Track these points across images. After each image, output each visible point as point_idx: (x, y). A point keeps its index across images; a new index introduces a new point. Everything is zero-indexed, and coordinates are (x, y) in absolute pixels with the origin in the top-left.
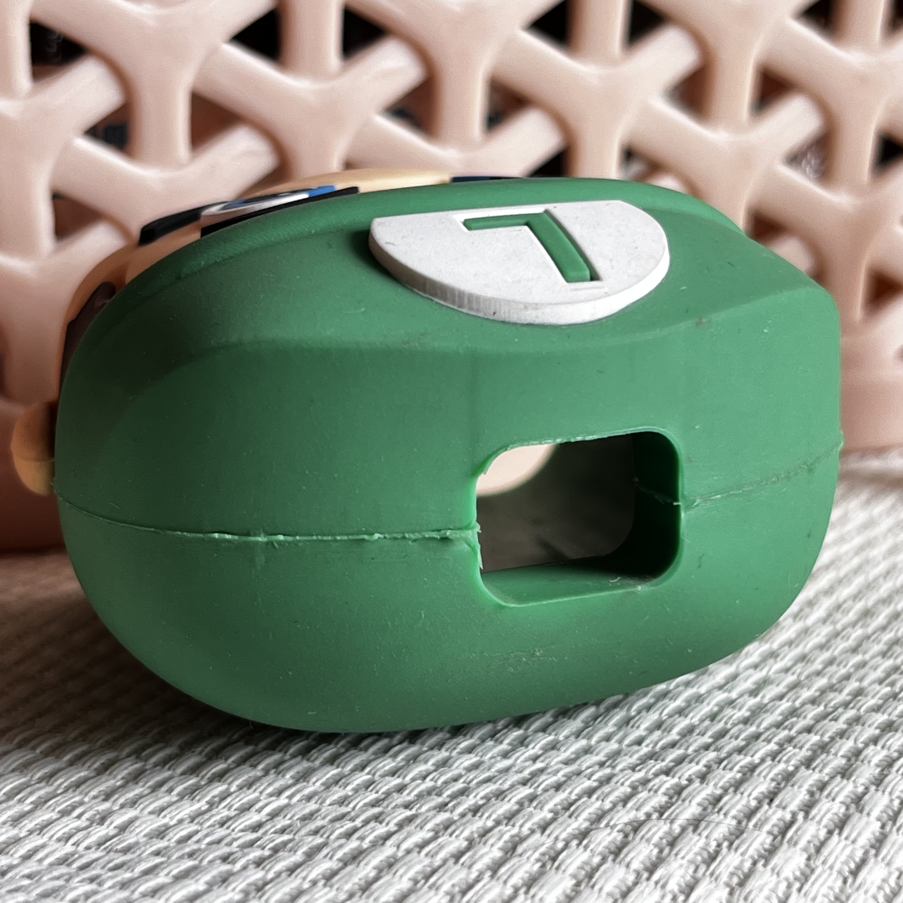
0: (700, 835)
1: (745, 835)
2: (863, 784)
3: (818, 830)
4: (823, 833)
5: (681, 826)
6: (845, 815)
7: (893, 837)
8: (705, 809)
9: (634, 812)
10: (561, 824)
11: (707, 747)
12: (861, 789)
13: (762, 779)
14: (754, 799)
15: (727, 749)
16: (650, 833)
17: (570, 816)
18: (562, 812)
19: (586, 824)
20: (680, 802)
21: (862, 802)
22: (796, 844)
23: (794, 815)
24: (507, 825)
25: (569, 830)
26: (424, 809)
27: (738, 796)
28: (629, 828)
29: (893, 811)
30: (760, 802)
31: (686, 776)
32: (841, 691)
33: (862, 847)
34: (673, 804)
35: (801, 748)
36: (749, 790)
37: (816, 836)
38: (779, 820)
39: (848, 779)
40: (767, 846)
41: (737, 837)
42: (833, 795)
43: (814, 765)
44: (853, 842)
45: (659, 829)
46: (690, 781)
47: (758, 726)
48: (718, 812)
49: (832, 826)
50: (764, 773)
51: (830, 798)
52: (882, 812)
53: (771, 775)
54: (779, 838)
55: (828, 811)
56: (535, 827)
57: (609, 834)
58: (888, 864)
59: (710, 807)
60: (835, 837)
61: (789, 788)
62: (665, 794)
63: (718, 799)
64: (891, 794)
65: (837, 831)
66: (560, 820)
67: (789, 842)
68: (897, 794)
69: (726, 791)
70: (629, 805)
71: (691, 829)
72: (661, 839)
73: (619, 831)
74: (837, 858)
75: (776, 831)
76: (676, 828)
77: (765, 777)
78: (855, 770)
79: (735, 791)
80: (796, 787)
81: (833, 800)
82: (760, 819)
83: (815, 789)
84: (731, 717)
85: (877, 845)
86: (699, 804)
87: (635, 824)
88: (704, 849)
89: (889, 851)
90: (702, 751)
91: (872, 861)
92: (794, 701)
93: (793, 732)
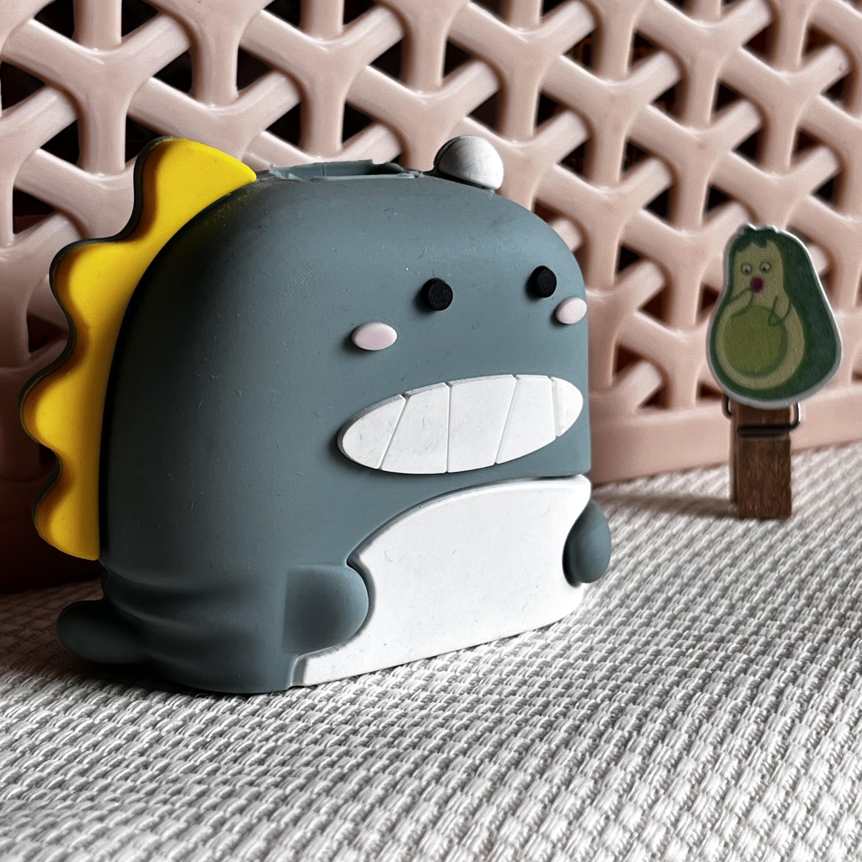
0: (570, 749)
1: (599, 748)
2: (673, 711)
3: (648, 741)
4: (651, 743)
5: (556, 745)
6: (664, 731)
7: (697, 743)
8: (570, 734)
9: (523, 739)
10: (476, 749)
11: (562, 695)
12: (672, 715)
13: (604, 713)
14: (603, 725)
15: (577, 695)
16: (536, 751)
17: (480, 744)
18: (474, 743)
19: (492, 749)
20: (552, 731)
21: (675, 723)
22: (634, 751)
23: (630, 733)
24: (438, 752)
25: (482, 752)
26: (377, 747)
27: (591, 724)
28: (521, 749)
29: (695, 726)
30: (606, 728)
31: (553, 714)
32: (646, 653)
33: (678, 750)
34: (547, 733)
35: (627, 692)
36: (597, 720)
37: (647, 745)
38: (621, 737)
39: (663, 708)
40: (615, 753)
41: (595, 749)
42: (654, 719)
43: (639, 701)
44: (672, 747)
45: (542, 748)
46: (556, 717)
47: (593, 679)
48: (580, 734)
49: (656, 739)
50: (606, 709)
51: (653, 721)
52: (688, 727)
53: (611, 710)
54: (623, 747)
55: (653, 729)
56: (458, 752)
57: (509, 753)
58: (696, 760)
59: (574, 732)
60: (660, 746)
61: (624, 717)
62: (541, 727)
63: (579, 727)
64: (692, 716)
65: (660, 741)
66: (475, 746)
67: (630, 749)
68: (697, 716)
69: (582, 722)
70: (519, 735)
71: (563, 746)
72: (544, 753)
73: (515, 751)
74: (662, 758)
75: (620, 744)
76: (553, 746)
77: (607, 711)
78: (666, 703)
79: (588, 722)
80: (628, 716)
81: (655, 722)
82: (608, 737)
83: (641, 716)
84: (573, 675)
85: (688, 748)
86: (565, 731)
87: (526, 746)
88: (575, 757)
89: (695, 753)
90: (559, 698)
91: (685, 758)
92: (614, 662)
93: (619, 682)
